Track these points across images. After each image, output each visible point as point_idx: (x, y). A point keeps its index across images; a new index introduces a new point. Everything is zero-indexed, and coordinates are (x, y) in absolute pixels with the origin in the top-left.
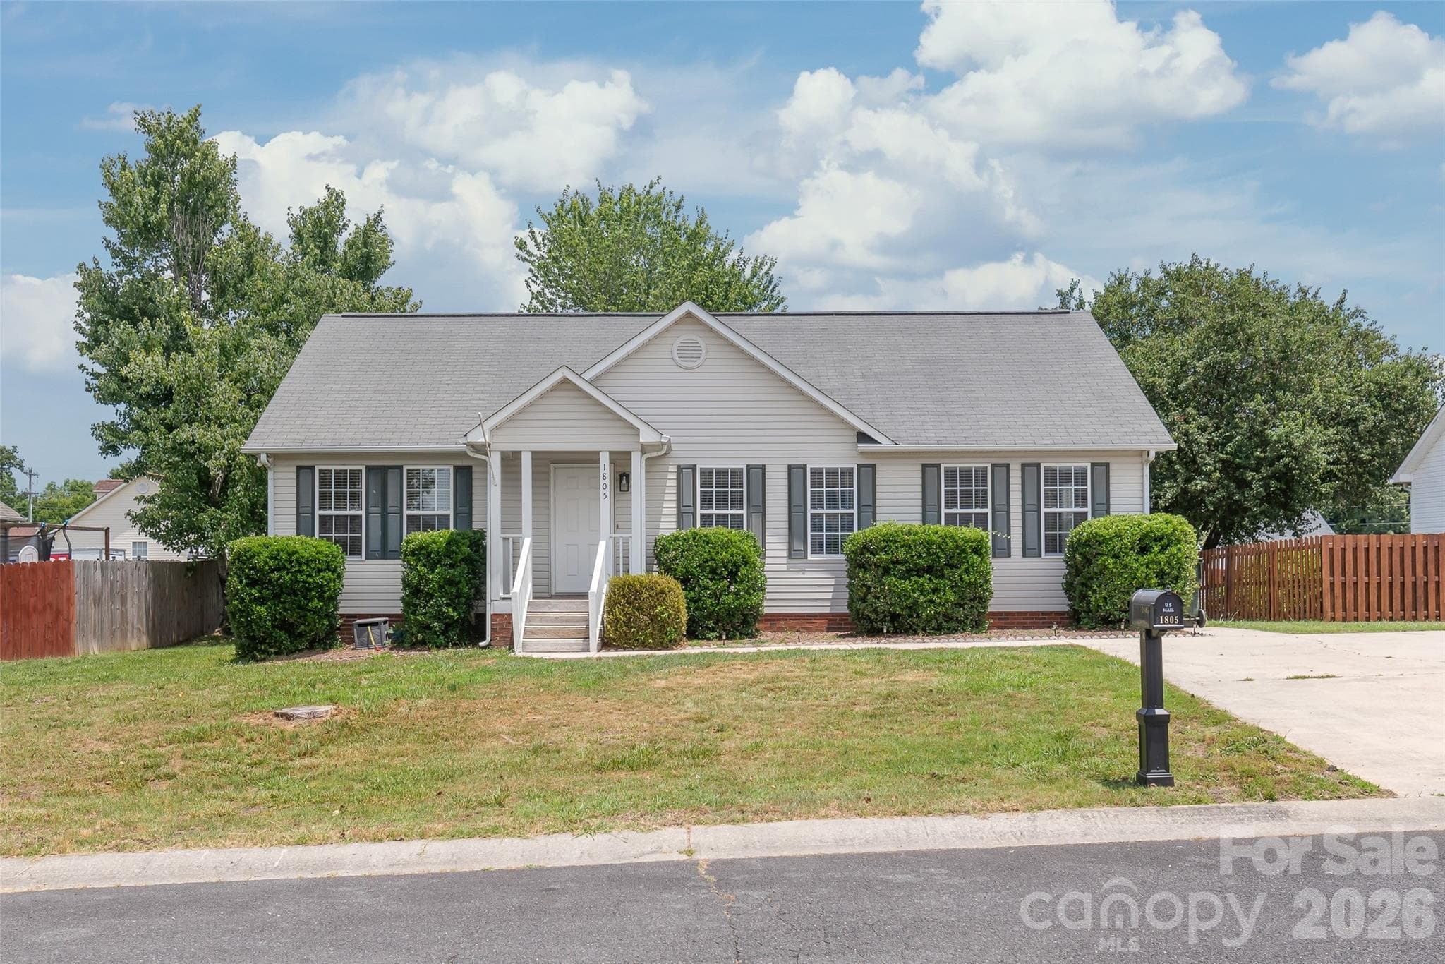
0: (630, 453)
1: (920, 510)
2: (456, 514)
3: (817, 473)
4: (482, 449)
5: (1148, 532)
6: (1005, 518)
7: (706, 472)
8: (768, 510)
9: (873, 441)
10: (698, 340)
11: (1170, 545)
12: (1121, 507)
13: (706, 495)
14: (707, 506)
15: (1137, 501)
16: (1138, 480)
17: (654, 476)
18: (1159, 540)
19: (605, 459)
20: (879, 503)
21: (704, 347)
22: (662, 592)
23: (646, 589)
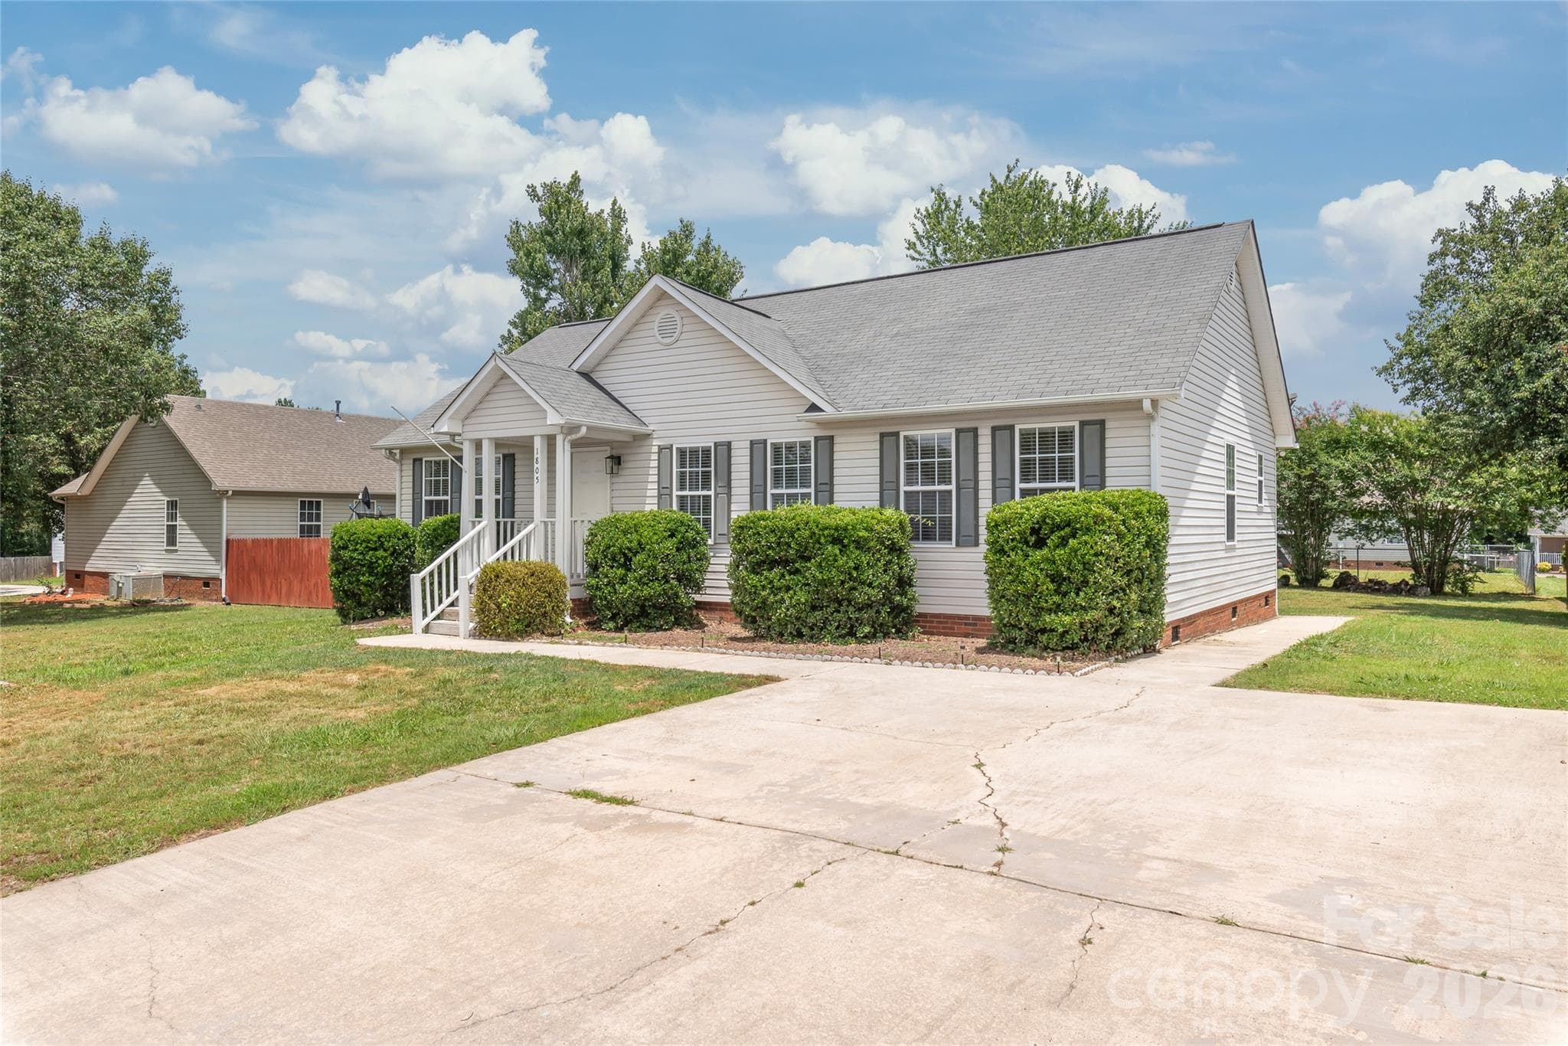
0: (553, 435)
1: (876, 487)
2: (504, 499)
3: (777, 448)
4: (454, 441)
5: (1044, 518)
6: (972, 496)
7: (682, 452)
8: (734, 491)
9: (821, 410)
10: (675, 314)
11: (1074, 536)
12: (1120, 478)
13: (682, 476)
14: (682, 487)
15: (1144, 470)
16: (1143, 441)
17: (640, 457)
18: (1059, 528)
19: (538, 444)
20: (836, 480)
21: (679, 322)
22: (508, 581)
23: (497, 576)
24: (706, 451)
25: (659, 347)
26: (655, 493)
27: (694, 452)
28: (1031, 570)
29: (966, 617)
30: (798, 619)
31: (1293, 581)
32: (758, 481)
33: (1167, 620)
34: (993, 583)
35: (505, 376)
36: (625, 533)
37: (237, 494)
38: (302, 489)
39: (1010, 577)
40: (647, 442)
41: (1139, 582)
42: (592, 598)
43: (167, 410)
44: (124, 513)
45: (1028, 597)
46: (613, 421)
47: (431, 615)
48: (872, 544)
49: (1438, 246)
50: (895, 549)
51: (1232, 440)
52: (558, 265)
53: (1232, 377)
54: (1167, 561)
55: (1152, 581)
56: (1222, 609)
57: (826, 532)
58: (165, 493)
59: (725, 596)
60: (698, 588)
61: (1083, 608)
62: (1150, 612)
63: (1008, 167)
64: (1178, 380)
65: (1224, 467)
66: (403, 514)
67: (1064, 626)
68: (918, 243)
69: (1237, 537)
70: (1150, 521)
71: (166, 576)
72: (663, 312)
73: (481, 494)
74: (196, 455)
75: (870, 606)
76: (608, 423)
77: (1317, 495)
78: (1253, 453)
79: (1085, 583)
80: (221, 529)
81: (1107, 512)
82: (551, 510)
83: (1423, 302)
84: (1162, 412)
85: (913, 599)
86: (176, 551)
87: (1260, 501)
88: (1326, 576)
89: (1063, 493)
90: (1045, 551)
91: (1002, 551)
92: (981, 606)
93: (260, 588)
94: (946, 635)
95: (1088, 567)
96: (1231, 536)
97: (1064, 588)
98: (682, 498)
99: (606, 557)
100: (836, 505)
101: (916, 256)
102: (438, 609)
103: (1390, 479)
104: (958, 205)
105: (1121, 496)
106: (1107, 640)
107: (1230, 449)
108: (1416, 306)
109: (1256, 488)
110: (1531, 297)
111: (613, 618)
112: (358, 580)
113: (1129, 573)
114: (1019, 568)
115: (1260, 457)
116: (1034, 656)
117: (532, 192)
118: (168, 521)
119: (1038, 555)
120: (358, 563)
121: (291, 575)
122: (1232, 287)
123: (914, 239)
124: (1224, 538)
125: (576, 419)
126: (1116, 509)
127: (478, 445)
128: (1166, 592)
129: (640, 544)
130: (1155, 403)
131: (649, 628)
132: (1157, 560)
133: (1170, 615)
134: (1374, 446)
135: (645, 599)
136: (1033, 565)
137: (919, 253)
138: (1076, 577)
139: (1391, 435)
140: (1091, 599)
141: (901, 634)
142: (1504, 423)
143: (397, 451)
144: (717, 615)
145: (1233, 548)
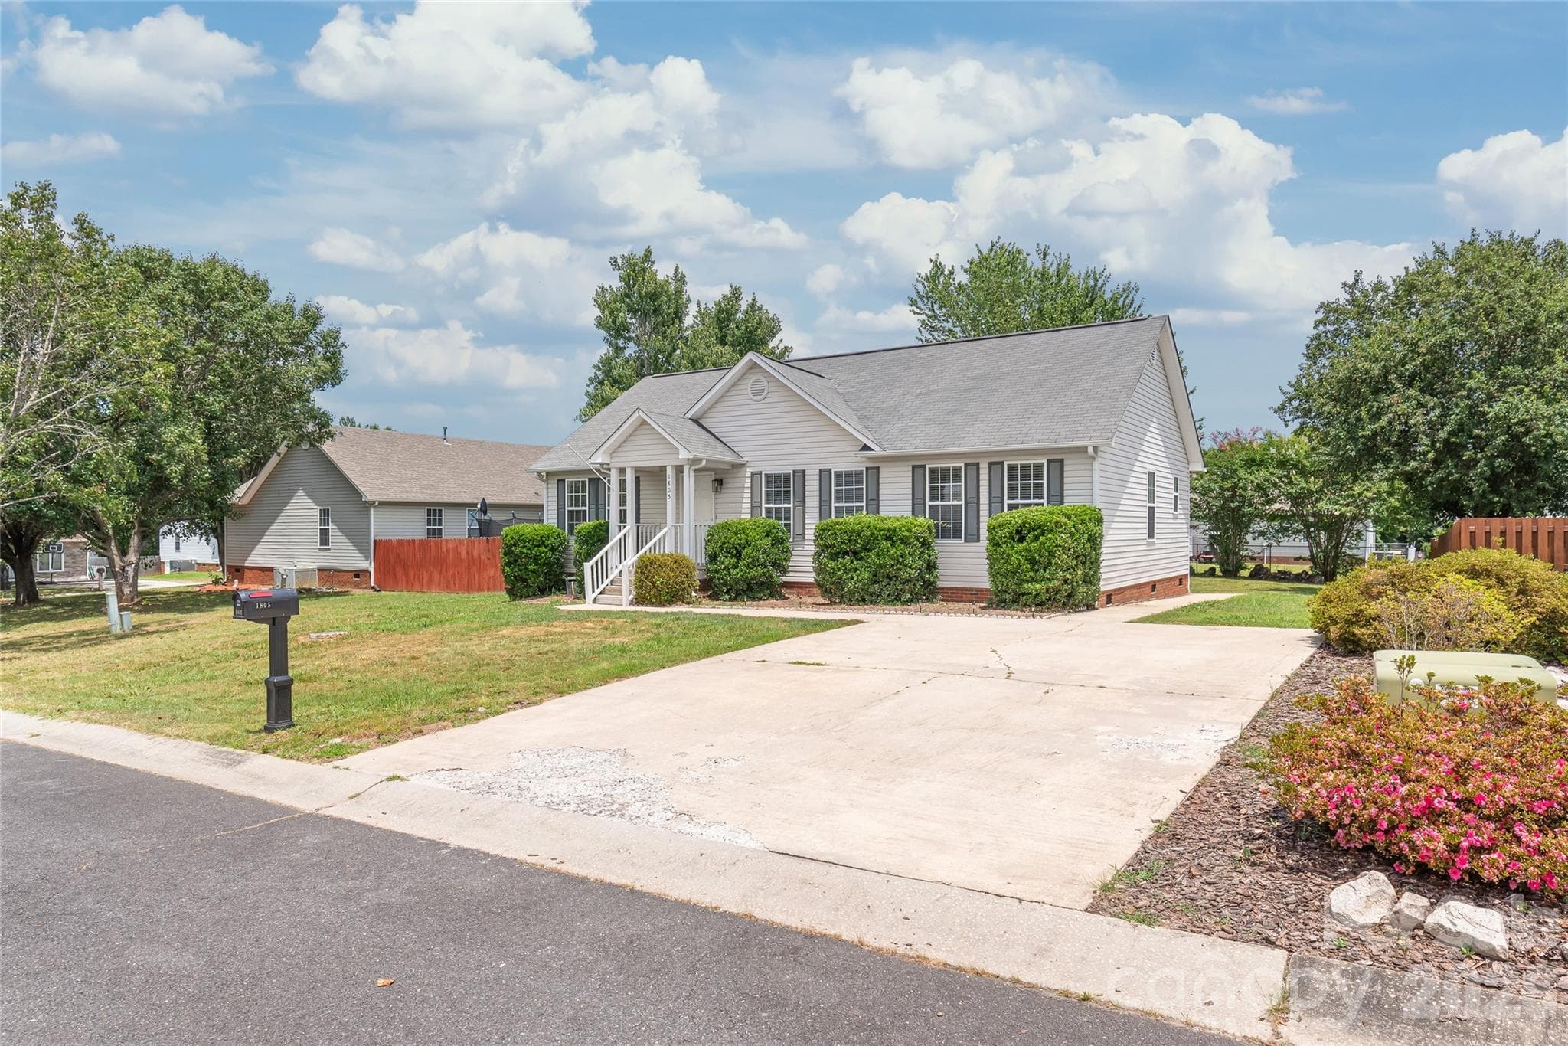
0: (682, 466)
1: (910, 502)
3: (838, 475)
4: (604, 468)
5: (1024, 523)
6: (975, 509)
7: (768, 477)
8: (807, 505)
9: (870, 449)
10: (764, 379)
11: (1043, 535)
12: (1073, 498)
13: (768, 493)
14: (768, 501)
15: (1087, 492)
16: (1088, 473)
17: (737, 480)
18: (1034, 530)
19: (670, 472)
20: (881, 498)
21: (766, 385)
22: (660, 566)
23: (651, 563)
24: (787, 477)
25: (751, 402)
26: (749, 505)
27: (778, 477)
28: (1016, 556)
29: (971, 589)
30: (862, 589)
31: (1218, 572)
32: (825, 497)
33: (1103, 589)
34: (991, 565)
35: (644, 423)
36: (736, 533)
37: (383, 504)
38: (429, 499)
39: (1003, 561)
40: (743, 469)
41: (1084, 563)
42: (711, 579)
43: (332, 437)
44: (280, 519)
45: (1014, 573)
46: (719, 455)
47: (598, 591)
48: (911, 540)
49: (1321, 315)
50: (925, 544)
51: (1152, 468)
52: (634, 321)
53: (1153, 425)
54: (1102, 550)
55: (1092, 563)
56: (1145, 585)
57: (882, 533)
58: (317, 503)
59: (810, 578)
60: (784, 572)
61: (1048, 579)
62: (1090, 583)
63: (992, 242)
64: (1110, 435)
65: (1146, 487)
66: (550, 519)
67: (1036, 591)
68: (919, 300)
69: (1156, 536)
70: (1091, 526)
71: (320, 570)
72: (753, 378)
73: (625, 505)
74: (347, 473)
75: (909, 581)
76: (718, 457)
77: (1236, 503)
78: (1170, 476)
79: (1050, 564)
80: (369, 532)
81: (1064, 520)
82: (679, 517)
83: (1309, 358)
84: (1100, 454)
85: (937, 577)
86: (329, 549)
87: (1176, 509)
88: (1245, 568)
89: (1036, 507)
90: (1025, 544)
91: (998, 545)
92: (984, 582)
93: (404, 578)
94: (957, 601)
95: (1051, 554)
96: (1151, 535)
97: (1036, 567)
98: (767, 509)
99: (722, 550)
100: (882, 514)
101: (918, 311)
102: (602, 587)
103: (1291, 490)
104: (951, 273)
105: (1073, 510)
106: (1063, 600)
107: (1151, 475)
108: (1303, 360)
109: (1173, 501)
110: (1374, 362)
111: (728, 592)
112: (527, 569)
113: (1077, 558)
114: (1008, 555)
115: (1176, 479)
116: (1017, 610)
117: (614, 264)
118: (321, 525)
119: (1021, 546)
120: (526, 556)
121: (431, 568)
122: (1154, 362)
123: (915, 297)
124: (1146, 536)
125: (700, 455)
126: (1069, 518)
127: (622, 471)
128: (1101, 571)
129: (747, 541)
130: (1095, 449)
131: (753, 599)
132: (1095, 549)
133: (1105, 586)
134: (1282, 464)
135: (752, 579)
136: (1017, 553)
137: (920, 309)
138: (1044, 560)
139: (1293, 456)
140: (1053, 574)
141: (928, 600)
142: (1353, 454)
143: (544, 474)
144: (795, 591)
145: (1153, 544)
